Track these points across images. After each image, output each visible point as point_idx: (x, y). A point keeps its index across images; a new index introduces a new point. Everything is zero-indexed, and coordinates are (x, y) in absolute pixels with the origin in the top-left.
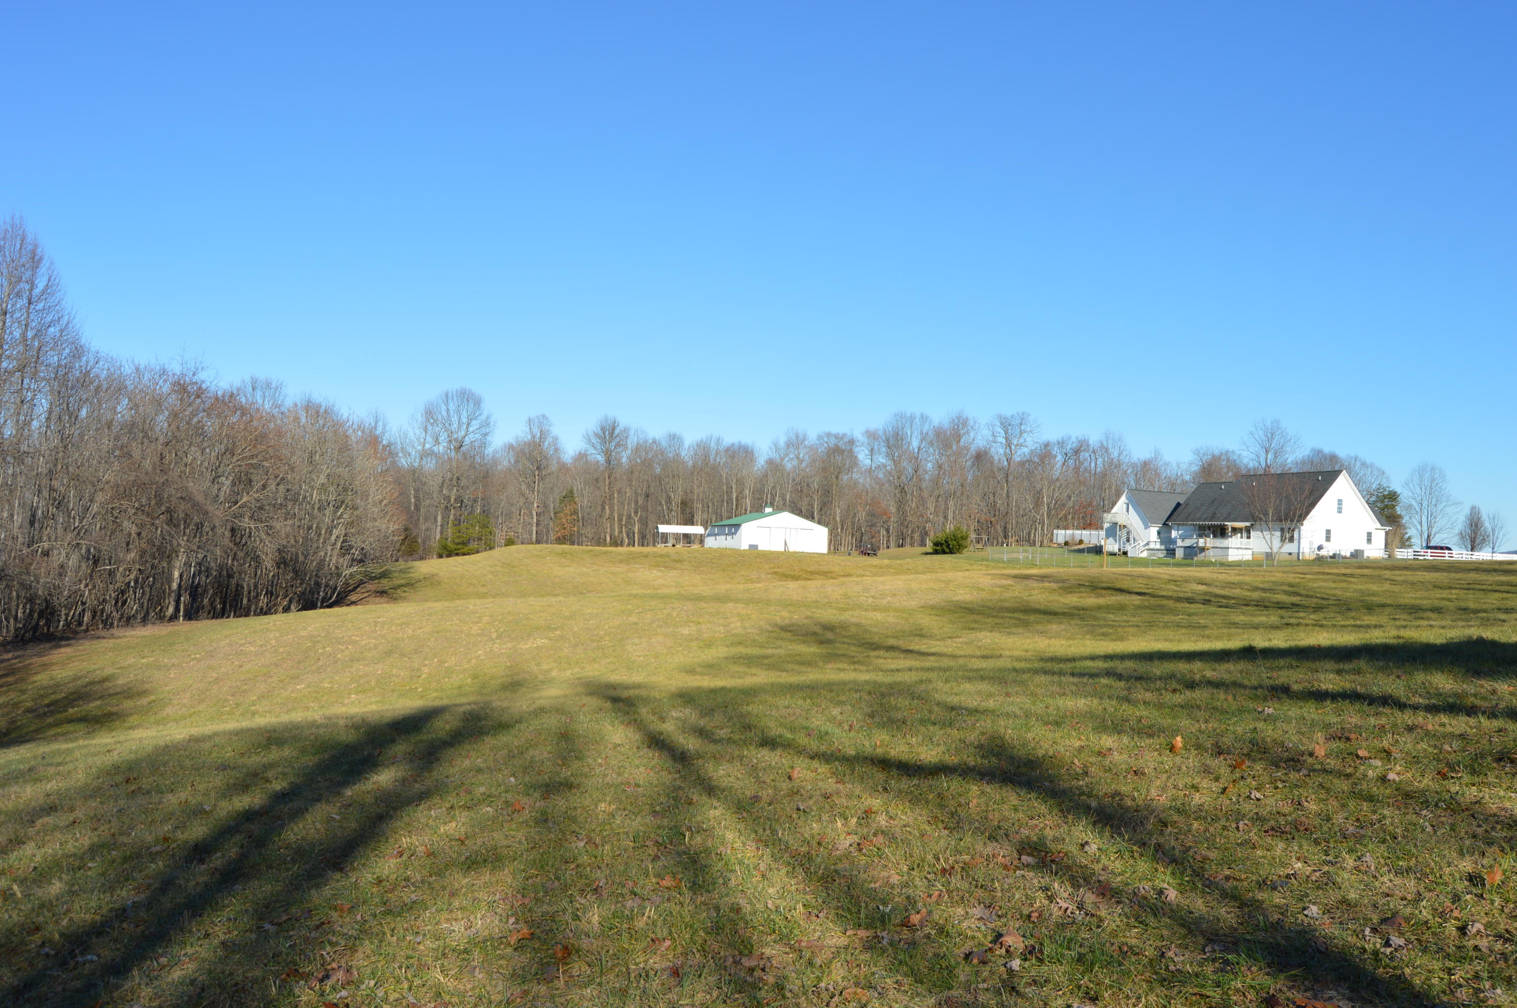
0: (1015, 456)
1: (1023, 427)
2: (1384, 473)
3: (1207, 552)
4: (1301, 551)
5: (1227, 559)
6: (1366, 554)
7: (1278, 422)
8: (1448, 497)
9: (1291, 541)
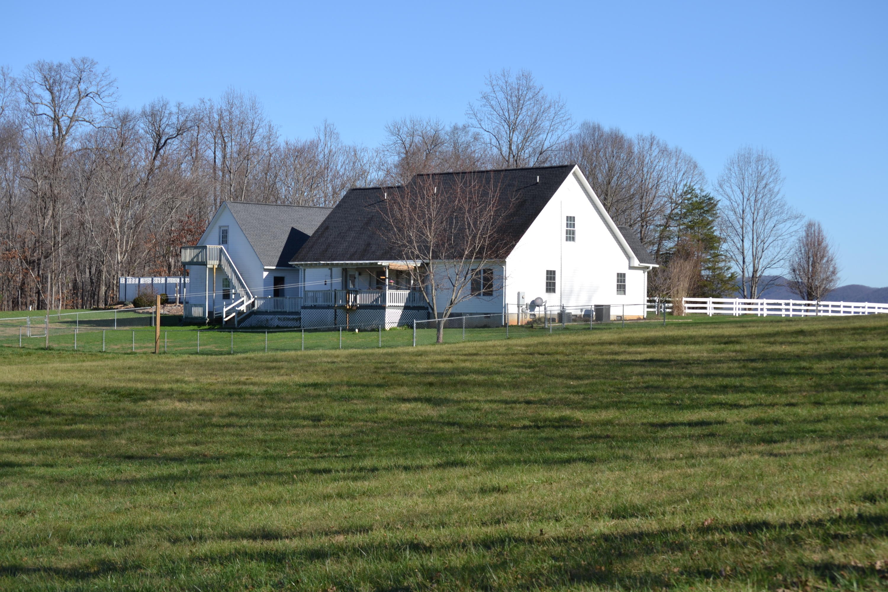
0: (68, 141)
1: (82, 86)
2: (695, 166)
4: (504, 310)
7: (527, 77)
8: (782, 206)
9: (488, 293)
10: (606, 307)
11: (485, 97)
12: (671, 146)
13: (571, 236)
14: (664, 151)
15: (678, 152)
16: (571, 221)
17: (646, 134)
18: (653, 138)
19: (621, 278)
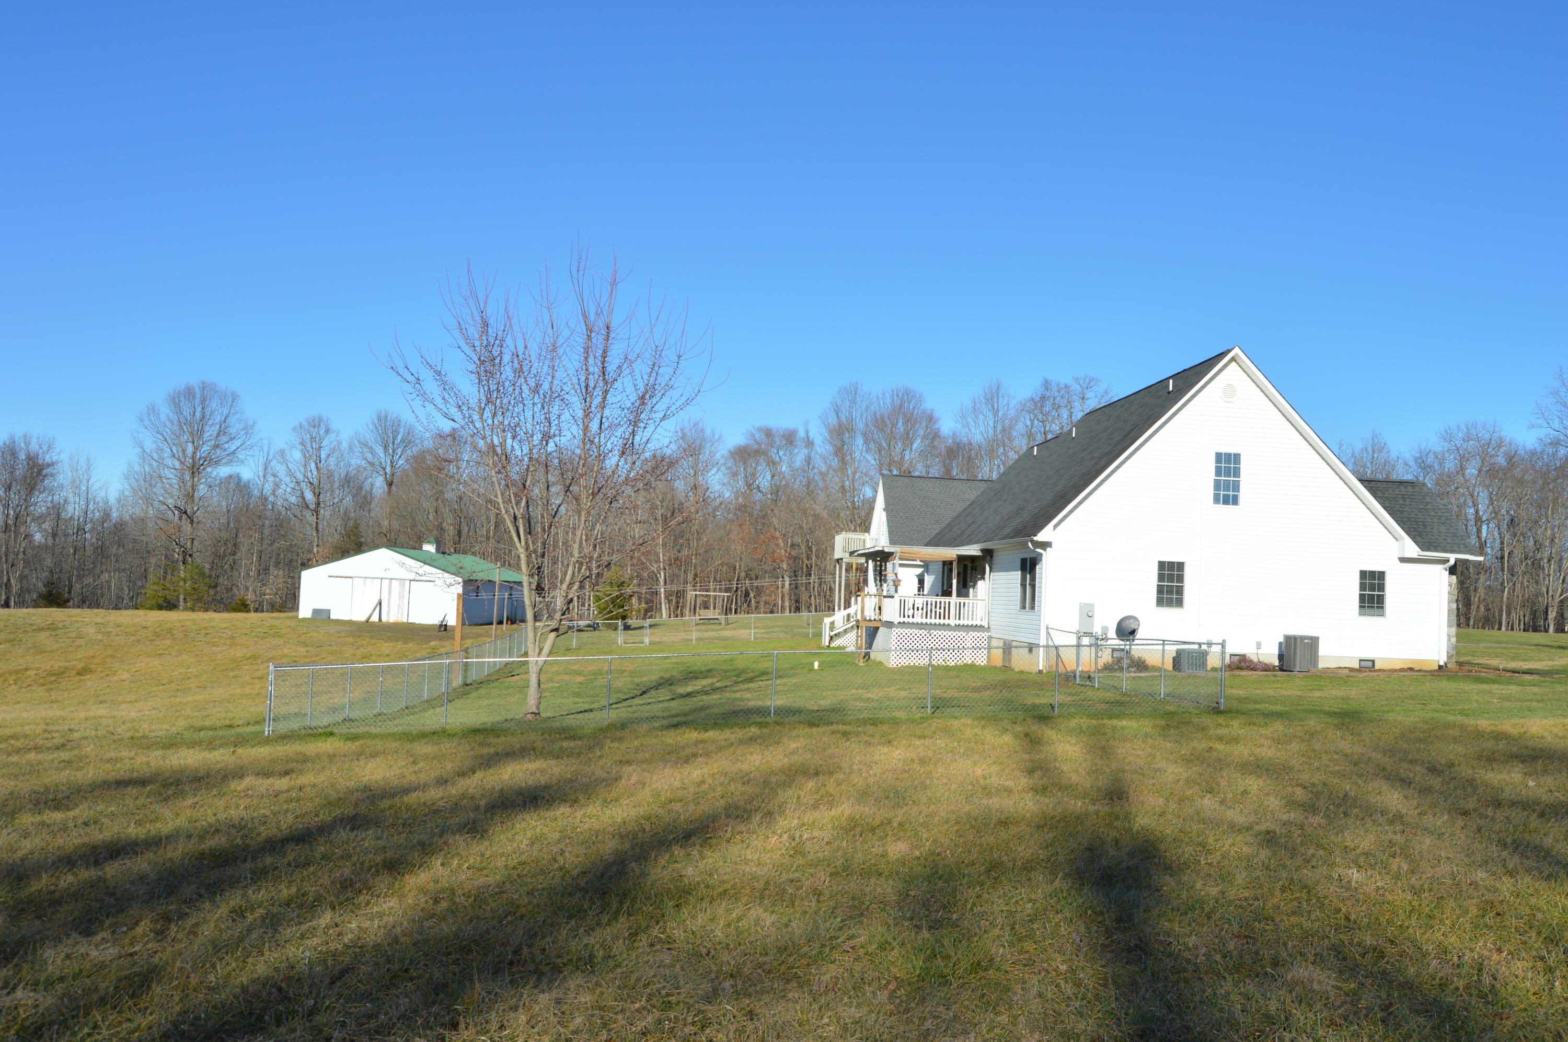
6: (1340, 656)
9: (1033, 608)
10: (1313, 643)
13: (1228, 493)
16: (1228, 462)
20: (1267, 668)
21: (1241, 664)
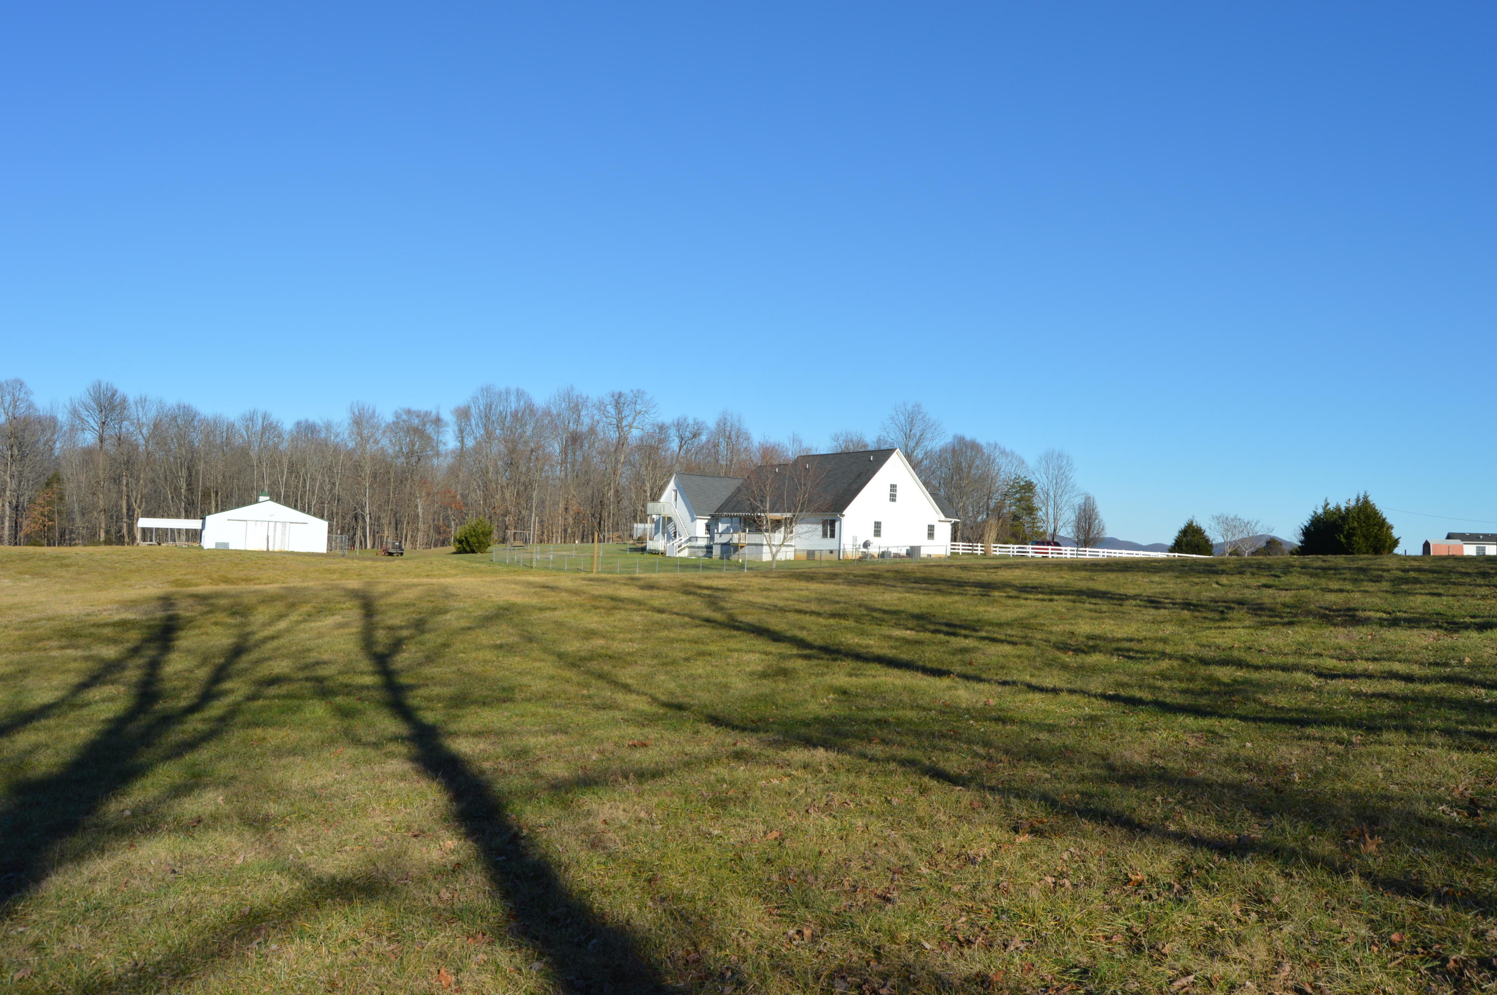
0: (627, 440)
1: (637, 407)
3: (741, 551)
4: (842, 547)
5: (761, 558)
6: (924, 552)
7: (918, 406)
8: (1073, 486)
9: (833, 536)
10: (918, 548)
11: (892, 418)
12: (1008, 450)
13: (893, 498)
14: (1003, 452)
15: (1012, 453)
16: (893, 487)
17: (992, 442)
18: (996, 444)
19: (931, 528)
20: (903, 557)
21: (897, 556)
